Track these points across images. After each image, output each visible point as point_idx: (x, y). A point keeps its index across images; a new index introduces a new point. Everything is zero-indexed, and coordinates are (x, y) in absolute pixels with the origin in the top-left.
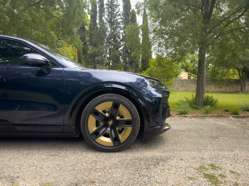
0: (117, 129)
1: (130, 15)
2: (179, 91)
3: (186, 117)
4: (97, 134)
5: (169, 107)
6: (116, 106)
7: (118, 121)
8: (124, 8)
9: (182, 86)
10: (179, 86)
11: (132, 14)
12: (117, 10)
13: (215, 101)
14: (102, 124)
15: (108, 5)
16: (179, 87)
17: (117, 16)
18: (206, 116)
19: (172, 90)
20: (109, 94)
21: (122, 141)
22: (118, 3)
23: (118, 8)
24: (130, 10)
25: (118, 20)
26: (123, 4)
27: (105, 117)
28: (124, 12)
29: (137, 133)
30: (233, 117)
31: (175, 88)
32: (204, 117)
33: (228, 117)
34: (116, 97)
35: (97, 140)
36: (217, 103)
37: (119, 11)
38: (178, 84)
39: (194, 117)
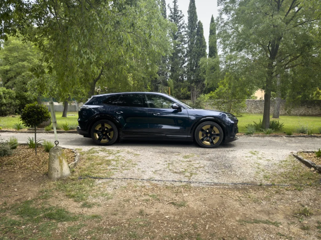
0: (212, 138)
1: (196, 28)
2: (252, 113)
3: (251, 136)
4: (203, 140)
5: (238, 128)
6: (212, 127)
7: (213, 134)
8: (189, 20)
9: (255, 108)
10: (253, 107)
11: (198, 27)
12: (181, 22)
13: (281, 125)
14: (205, 135)
15: (171, 16)
16: (252, 109)
17: (181, 29)
18: (265, 136)
19: (244, 113)
20: (208, 122)
21: (215, 143)
22: (182, 14)
23: (182, 20)
24: (196, 22)
25: (182, 33)
26: (188, 16)
27: (207, 132)
28: (189, 24)
29: (222, 139)
30: (286, 137)
31: (247, 109)
32: (264, 136)
33: (282, 136)
34: (212, 123)
35: (203, 142)
36: (282, 127)
37: (183, 24)
38: (251, 106)
39: (256, 136)
